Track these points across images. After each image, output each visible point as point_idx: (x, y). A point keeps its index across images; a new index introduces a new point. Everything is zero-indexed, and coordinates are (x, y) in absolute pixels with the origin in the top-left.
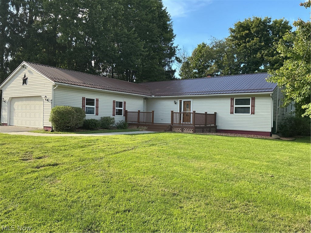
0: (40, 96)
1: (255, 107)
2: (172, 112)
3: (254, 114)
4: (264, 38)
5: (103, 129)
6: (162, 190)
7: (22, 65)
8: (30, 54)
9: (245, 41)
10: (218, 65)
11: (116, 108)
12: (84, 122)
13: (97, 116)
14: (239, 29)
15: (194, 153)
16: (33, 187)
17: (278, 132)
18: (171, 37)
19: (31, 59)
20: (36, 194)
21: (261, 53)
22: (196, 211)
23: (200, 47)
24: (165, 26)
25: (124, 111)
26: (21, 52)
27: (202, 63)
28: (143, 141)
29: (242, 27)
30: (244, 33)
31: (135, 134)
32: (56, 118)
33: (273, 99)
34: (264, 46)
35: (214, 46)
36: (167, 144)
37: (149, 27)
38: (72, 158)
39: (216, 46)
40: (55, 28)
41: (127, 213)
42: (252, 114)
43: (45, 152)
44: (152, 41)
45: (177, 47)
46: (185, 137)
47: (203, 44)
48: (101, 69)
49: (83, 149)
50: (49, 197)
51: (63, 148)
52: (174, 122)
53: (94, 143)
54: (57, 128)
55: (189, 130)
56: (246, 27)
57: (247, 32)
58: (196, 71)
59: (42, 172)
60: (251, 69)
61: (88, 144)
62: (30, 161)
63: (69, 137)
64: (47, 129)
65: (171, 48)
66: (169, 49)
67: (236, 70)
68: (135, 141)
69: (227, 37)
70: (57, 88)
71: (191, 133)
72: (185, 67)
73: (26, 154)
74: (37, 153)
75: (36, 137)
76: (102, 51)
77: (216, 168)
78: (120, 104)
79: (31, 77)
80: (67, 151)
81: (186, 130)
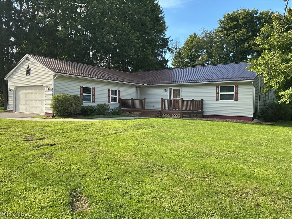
0: (42, 86)
1: (238, 94)
2: (162, 99)
3: (237, 100)
4: (252, 29)
5: (99, 115)
6: (139, 164)
7: (26, 57)
8: (33, 47)
9: (234, 31)
10: (208, 54)
11: (111, 96)
12: (82, 109)
13: (93, 103)
14: (228, 20)
15: (176, 135)
16: (33, 161)
17: (259, 117)
18: (163, 29)
19: (34, 51)
20: (35, 167)
21: (248, 43)
22: (163, 179)
23: (191, 38)
24: (158, 18)
25: (118, 98)
26: (25, 45)
27: (194, 53)
28: (133, 125)
29: (231, 19)
30: (232, 24)
31: (126, 120)
32: (56, 105)
33: (254, 86)
34: (251, 36)
35: (204, 37)
36: (154, 128)
37: (143, 20)
38: (68, 139)
39: (206, 37)
40: (56, 23)
41: (107, 180)
42: (235, 100)
43: (45, 134)
44: (145, 33)
45: (169, 38)
46: (172, 121)
47: (195, 34)
48: (98, 60)
49: (79, 132)
50: (45, 169)
51: (61, 131)
52: (164, 108)
53: (89, 127)
54: (57, 114)
55: (177, 115)
56: (235, 18)
57: (235, 23)
58: (188, 60)
59: (41, 150)
60: (239, 58)
61: (83, 127)
62: (32, 142)
63: (68, 122)
64: (49, 115)
65: (163, 39)
66: (161, 40)
67: (225, 59)
68: (125, 125)
69: (216, 29)
70: (57, 78)
71: (178, 119)
72: (178, 57)
73: (28, 136)
74: (38, 135)
75: (38, 122)
76: (99, 43)
77: (191, 147)
78: (115, 92)
79: (34, 68)
80: (65, 134)
81: (175, 115)
